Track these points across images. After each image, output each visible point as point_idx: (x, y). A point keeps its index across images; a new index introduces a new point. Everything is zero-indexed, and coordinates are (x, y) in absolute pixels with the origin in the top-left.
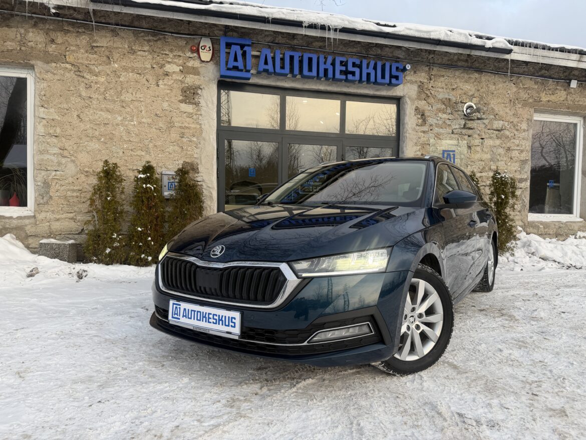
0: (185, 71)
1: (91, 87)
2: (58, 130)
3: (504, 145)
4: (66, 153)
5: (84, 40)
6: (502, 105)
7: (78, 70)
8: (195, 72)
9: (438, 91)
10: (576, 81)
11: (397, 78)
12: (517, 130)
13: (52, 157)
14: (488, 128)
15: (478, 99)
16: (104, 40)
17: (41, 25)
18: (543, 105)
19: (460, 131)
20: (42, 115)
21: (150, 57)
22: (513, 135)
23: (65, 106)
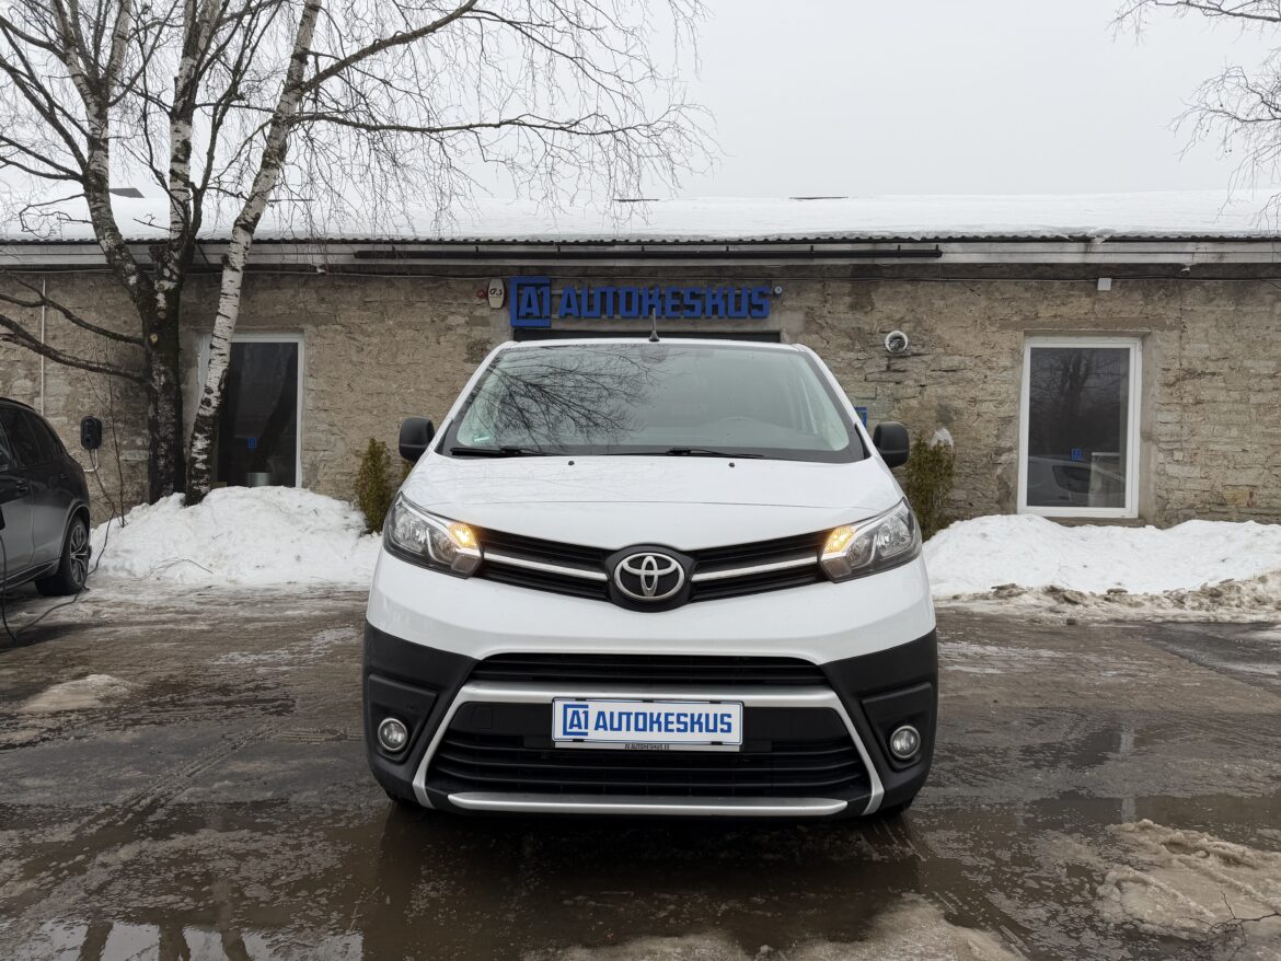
0: (473, 321)
1: (362, 349)
2: (328, 403)
3: (963, 395)
4: (335, 430)
5: (357, 295)
6: (960, 329)
7: (349, 332)
8: (484, 322)
9: (839, 319)
10: (1110, 280)
11: (760, 307)
12: (990, 368)
13: (320, 435)
14: (932, 368)
15: (912, 324)
16: (376, 294)
17: (312, 284)
18: (1043, 324)
19: (878, 376)
20: (312, 387)
21: (430, 308)
22: (983, 376)
23: (334, 374)
